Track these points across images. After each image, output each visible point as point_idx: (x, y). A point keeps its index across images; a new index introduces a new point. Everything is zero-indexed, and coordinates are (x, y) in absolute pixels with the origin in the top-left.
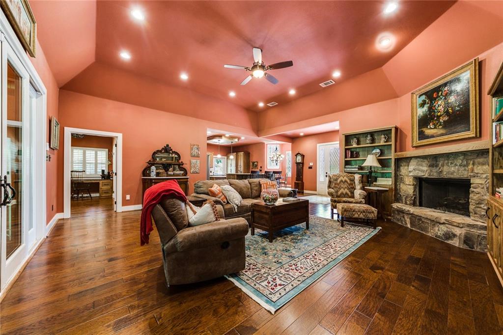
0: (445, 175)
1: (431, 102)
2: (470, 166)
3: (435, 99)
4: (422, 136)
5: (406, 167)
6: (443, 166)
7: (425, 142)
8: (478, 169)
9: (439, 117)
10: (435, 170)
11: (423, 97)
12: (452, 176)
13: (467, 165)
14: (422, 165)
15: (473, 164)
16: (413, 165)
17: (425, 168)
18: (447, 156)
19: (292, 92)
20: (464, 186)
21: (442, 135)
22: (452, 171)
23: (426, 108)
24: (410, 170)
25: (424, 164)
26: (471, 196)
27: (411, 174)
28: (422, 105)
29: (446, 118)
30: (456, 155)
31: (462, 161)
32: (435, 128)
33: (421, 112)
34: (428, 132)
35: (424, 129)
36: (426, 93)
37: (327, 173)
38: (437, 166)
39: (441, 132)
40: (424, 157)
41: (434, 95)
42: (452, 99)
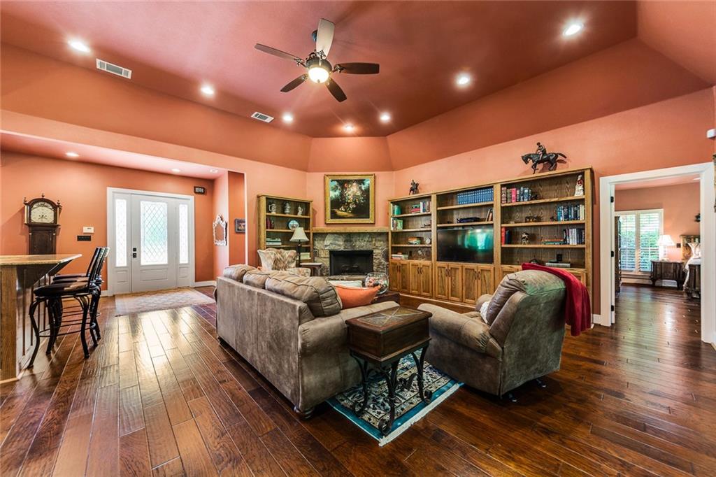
0: (357, 248)
1: (343, 190)
2: (374, 242)
3: (346, 188)
4: (334, 215)
5: (322, 242)
6: (356, 241)
7: (337, 221)
8: (378, 244)
9: (349, 204)
10: (348, 244)
11: (336, 183)
12: (362, 249)
13: (372, 241)
14: (338, 241)
15: (376, 241)
16: (328, 241)
17: (341, 243)
18: (359, 234)
19: (207, 91)
20: (368, 255)
21: (351, 218)
22: (361, 245)
23: (337, 193)
24: (325, 244)
25: (340, 239)
26: (374, 261)
27: (327, 248)
28: (335, 189)
29: (354, 206)
30: (365, 234)
31: (369, 238)
32: (346, 211)
33: (334, 194)
34: (339, 213)
35: (336, 210)
36: (338, 181)
37: (135, 250)
38: (351, 241)
39: (351, 215)
40: (341, 234)
41: (346, 185)
42: (358, 194)
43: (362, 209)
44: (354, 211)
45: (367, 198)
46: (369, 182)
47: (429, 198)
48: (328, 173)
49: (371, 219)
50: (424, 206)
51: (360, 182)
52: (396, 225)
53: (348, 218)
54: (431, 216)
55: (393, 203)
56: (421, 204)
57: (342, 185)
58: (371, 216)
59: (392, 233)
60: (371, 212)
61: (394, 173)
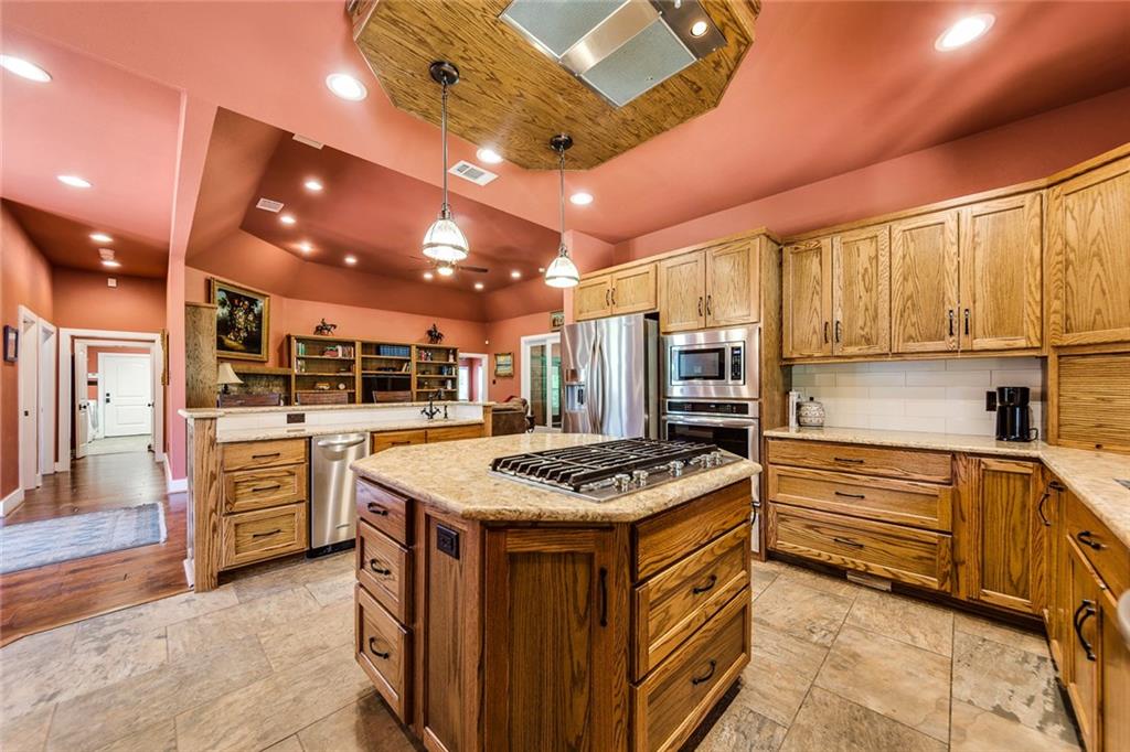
1: (232, 308)
3: (237, 307)
4: (221, 345)
7: (227, 354)
9: (239, 330)
11: (224, 295)
18: (255, 375)
21: (242, 351)
23: (225, 311)
28: (223, 304)
29: (246, 335)
32: (235, 340)
33: (221, 312)
34: (227, 342)
35: (224, 337)
36: (226, 292)
39: (241, 347)
41: (236, 301)
42: (251, 317)
43: (253, 343)
44: (245, 342)
45: (259, 327)
46: (261, 305)
47: (352, 344)
48: (217, 277)
49: (263, 356)
50: (343, 351)
51: (253, 302)
52: (301, 367)
53: (238, 351)
54: (354, 361)
55: (299, 340)
56: (339, 348)
57: (233, 299)
58: (264, 351)
59: (296, 376)
60: (264, 346)
61: (285, 300)
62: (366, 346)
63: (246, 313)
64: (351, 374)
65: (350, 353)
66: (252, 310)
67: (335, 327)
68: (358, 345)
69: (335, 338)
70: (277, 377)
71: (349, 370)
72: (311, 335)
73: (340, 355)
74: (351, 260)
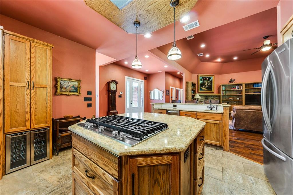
3: (205, 80)
7: (202, 91)
9: (206, 85)
11: (201, 78)
18: (210, 96)
21: (206, 90)
23: (202, 81)
28: (201, 80)
29: (207, 86)
30: (212, 96)
34: (203, 88)
35: (202, 88)
36: (202, 77)
37: (131, 101)
38: (207, 99)
39: (206, 89)
40: (204, 96)
41: (205, 79)
42: (209, 82)
43: (210, 88)
44: (207, 88)
45: (212, 84)
46: (212, 78)
47: (241, 85)
48: (199, 74)
49: (213, 91)
50: (238, 87)
51: (210, 78)
52: (224, 93)
53: (205, 90)
54: (242, 90)
55: (223, 86)
56: (237, 87)
57: (204, 79)
58: (213, 90)
59: (222, 96)
60: (213, 88)
61: (220, 75)
62: (247, 85)
63: (208, 81)
64: (241, 95)
65: (241, 88)
66: (209, 80)
67: (235, 80)
68: (244, 85)
69: (235, 83)
70: (216, 96)
71: (240, 93)
72: (228, 84)
73: (237, 89)
74: (235, 58)
